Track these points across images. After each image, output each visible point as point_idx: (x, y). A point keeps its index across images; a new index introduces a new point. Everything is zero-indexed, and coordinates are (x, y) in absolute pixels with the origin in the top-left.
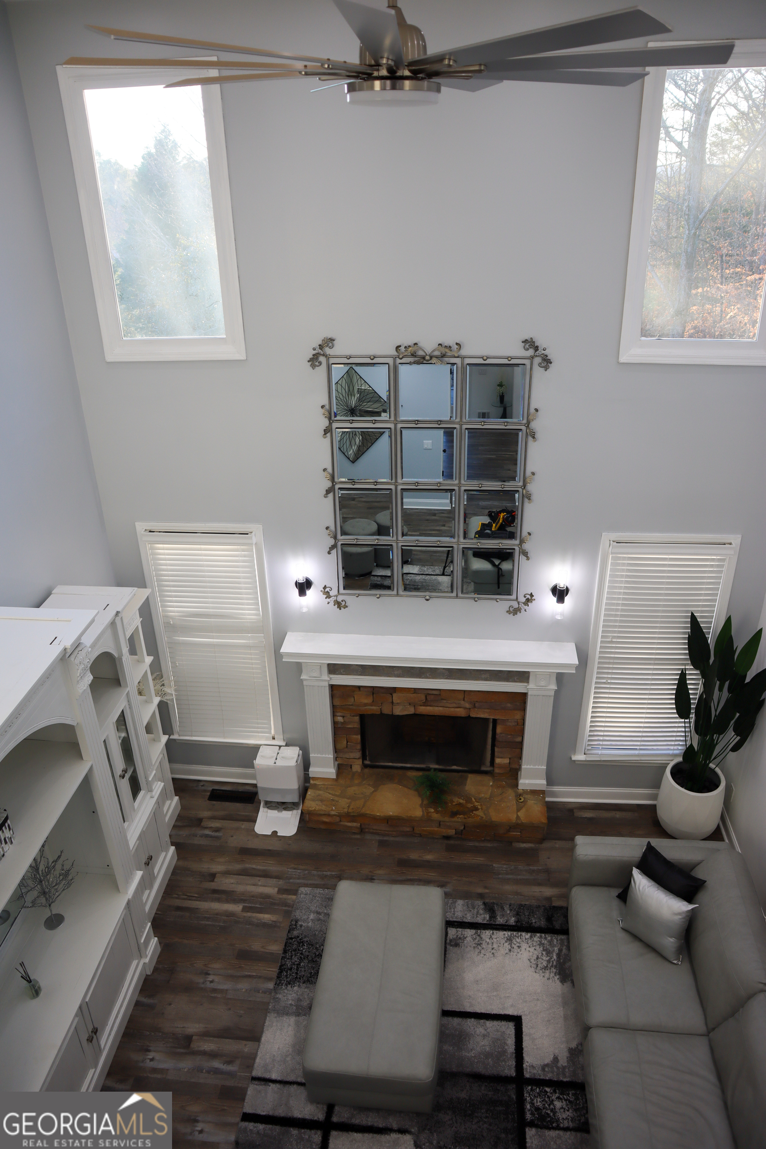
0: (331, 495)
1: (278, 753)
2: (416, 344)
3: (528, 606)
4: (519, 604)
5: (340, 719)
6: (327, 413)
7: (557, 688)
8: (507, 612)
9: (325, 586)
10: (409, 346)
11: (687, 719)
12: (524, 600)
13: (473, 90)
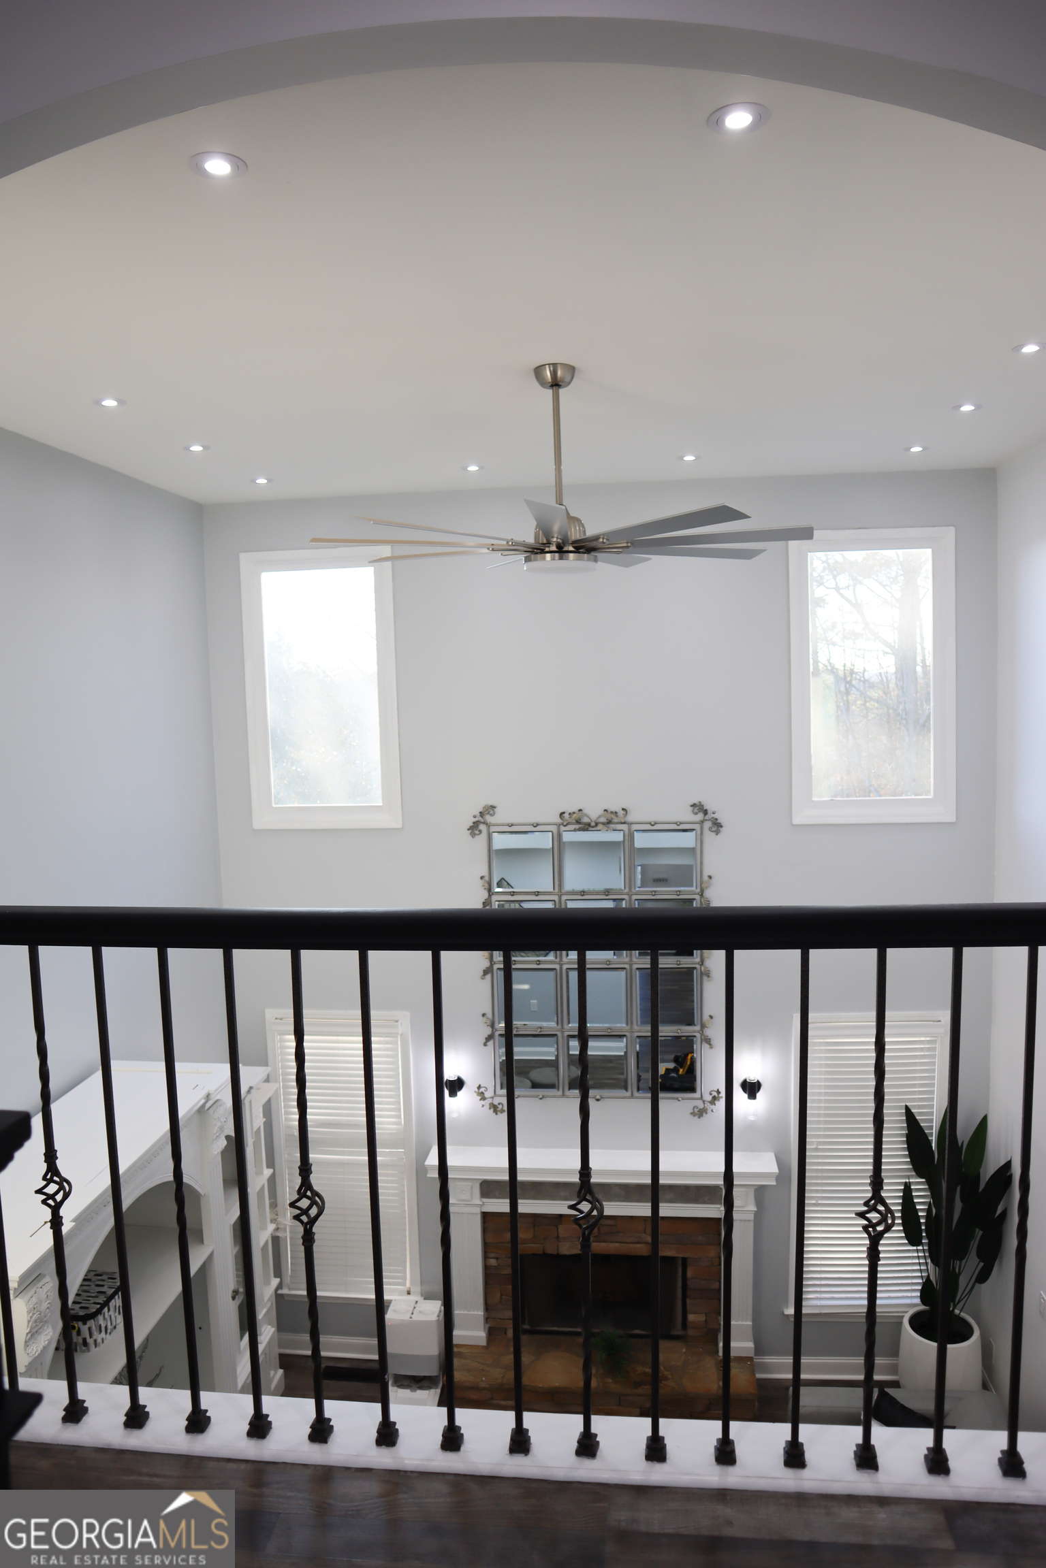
0: (488, 977)
1: (415, 1308)
2: (580, 810)
3: (715, 1105)
4: (704, 1104)
5: (493, 1262)
6: (487, 886)
7: (756, 1209)
8: (692, 1113)
9: (480, 1086)
10: (574, 813)
11: (919, 1245)
12: (709, 1098)
13: (627, 566)
